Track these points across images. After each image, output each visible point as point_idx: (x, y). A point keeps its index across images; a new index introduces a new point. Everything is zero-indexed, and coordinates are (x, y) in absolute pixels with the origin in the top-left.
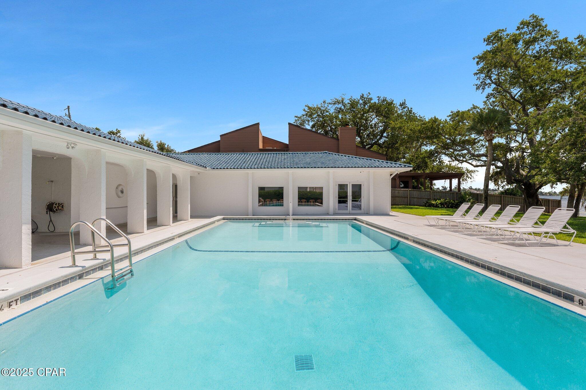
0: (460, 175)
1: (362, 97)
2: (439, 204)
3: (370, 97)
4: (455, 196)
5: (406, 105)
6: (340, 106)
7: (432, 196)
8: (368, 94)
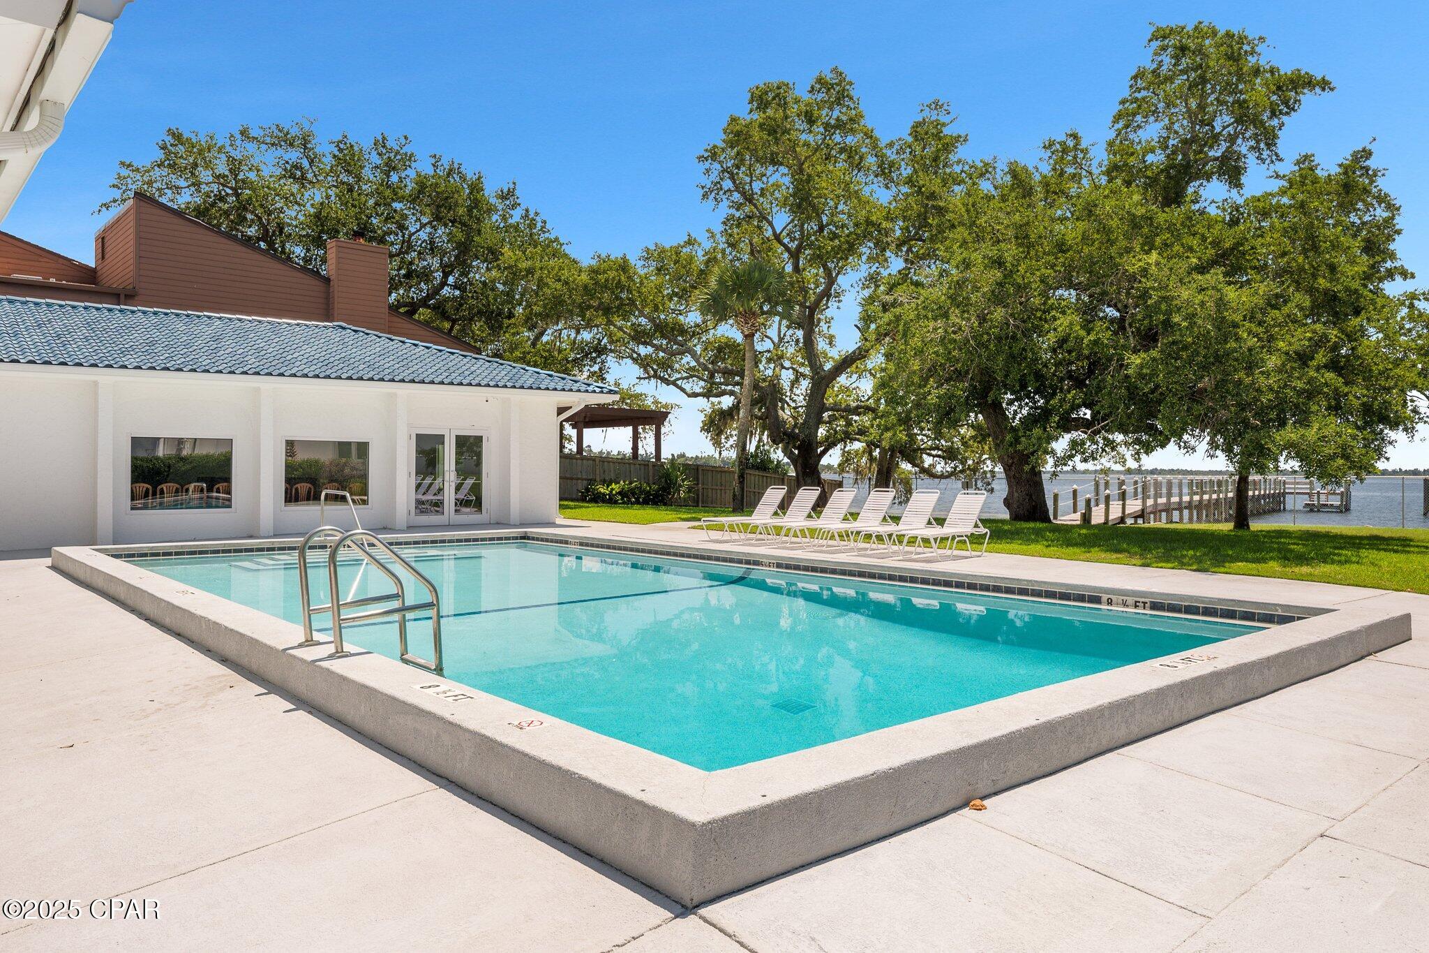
0: (655, 418)
1: (380, 144)
2: (617, 493)
3: (408, 149)
4: (651, 474)
5: (518, 198)
6: (294, 155)
7: (598, 472)
8: (403, 141)
